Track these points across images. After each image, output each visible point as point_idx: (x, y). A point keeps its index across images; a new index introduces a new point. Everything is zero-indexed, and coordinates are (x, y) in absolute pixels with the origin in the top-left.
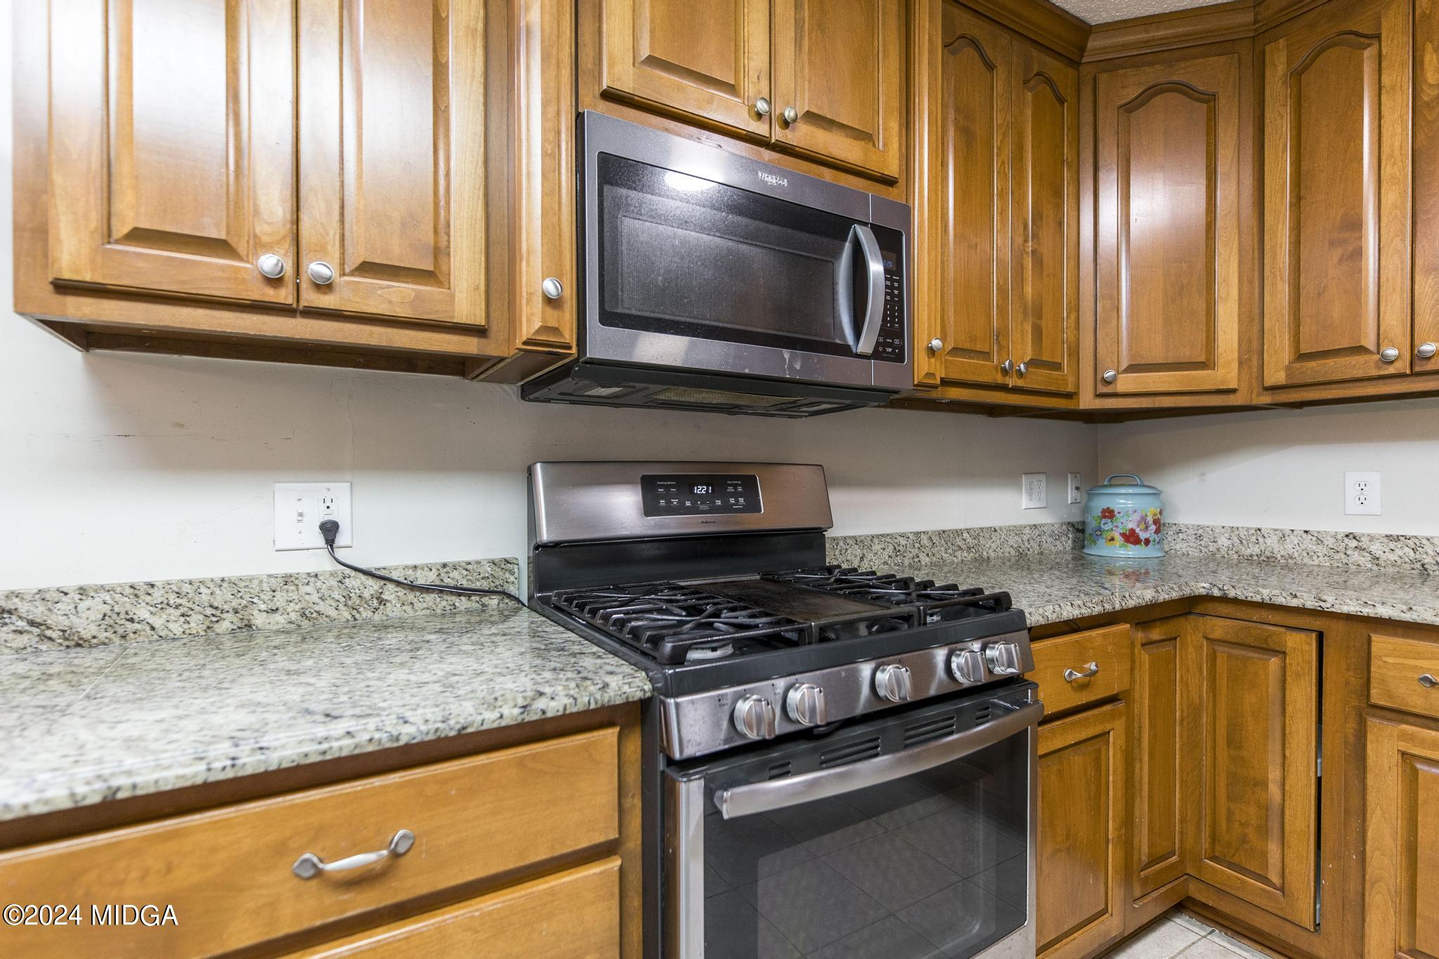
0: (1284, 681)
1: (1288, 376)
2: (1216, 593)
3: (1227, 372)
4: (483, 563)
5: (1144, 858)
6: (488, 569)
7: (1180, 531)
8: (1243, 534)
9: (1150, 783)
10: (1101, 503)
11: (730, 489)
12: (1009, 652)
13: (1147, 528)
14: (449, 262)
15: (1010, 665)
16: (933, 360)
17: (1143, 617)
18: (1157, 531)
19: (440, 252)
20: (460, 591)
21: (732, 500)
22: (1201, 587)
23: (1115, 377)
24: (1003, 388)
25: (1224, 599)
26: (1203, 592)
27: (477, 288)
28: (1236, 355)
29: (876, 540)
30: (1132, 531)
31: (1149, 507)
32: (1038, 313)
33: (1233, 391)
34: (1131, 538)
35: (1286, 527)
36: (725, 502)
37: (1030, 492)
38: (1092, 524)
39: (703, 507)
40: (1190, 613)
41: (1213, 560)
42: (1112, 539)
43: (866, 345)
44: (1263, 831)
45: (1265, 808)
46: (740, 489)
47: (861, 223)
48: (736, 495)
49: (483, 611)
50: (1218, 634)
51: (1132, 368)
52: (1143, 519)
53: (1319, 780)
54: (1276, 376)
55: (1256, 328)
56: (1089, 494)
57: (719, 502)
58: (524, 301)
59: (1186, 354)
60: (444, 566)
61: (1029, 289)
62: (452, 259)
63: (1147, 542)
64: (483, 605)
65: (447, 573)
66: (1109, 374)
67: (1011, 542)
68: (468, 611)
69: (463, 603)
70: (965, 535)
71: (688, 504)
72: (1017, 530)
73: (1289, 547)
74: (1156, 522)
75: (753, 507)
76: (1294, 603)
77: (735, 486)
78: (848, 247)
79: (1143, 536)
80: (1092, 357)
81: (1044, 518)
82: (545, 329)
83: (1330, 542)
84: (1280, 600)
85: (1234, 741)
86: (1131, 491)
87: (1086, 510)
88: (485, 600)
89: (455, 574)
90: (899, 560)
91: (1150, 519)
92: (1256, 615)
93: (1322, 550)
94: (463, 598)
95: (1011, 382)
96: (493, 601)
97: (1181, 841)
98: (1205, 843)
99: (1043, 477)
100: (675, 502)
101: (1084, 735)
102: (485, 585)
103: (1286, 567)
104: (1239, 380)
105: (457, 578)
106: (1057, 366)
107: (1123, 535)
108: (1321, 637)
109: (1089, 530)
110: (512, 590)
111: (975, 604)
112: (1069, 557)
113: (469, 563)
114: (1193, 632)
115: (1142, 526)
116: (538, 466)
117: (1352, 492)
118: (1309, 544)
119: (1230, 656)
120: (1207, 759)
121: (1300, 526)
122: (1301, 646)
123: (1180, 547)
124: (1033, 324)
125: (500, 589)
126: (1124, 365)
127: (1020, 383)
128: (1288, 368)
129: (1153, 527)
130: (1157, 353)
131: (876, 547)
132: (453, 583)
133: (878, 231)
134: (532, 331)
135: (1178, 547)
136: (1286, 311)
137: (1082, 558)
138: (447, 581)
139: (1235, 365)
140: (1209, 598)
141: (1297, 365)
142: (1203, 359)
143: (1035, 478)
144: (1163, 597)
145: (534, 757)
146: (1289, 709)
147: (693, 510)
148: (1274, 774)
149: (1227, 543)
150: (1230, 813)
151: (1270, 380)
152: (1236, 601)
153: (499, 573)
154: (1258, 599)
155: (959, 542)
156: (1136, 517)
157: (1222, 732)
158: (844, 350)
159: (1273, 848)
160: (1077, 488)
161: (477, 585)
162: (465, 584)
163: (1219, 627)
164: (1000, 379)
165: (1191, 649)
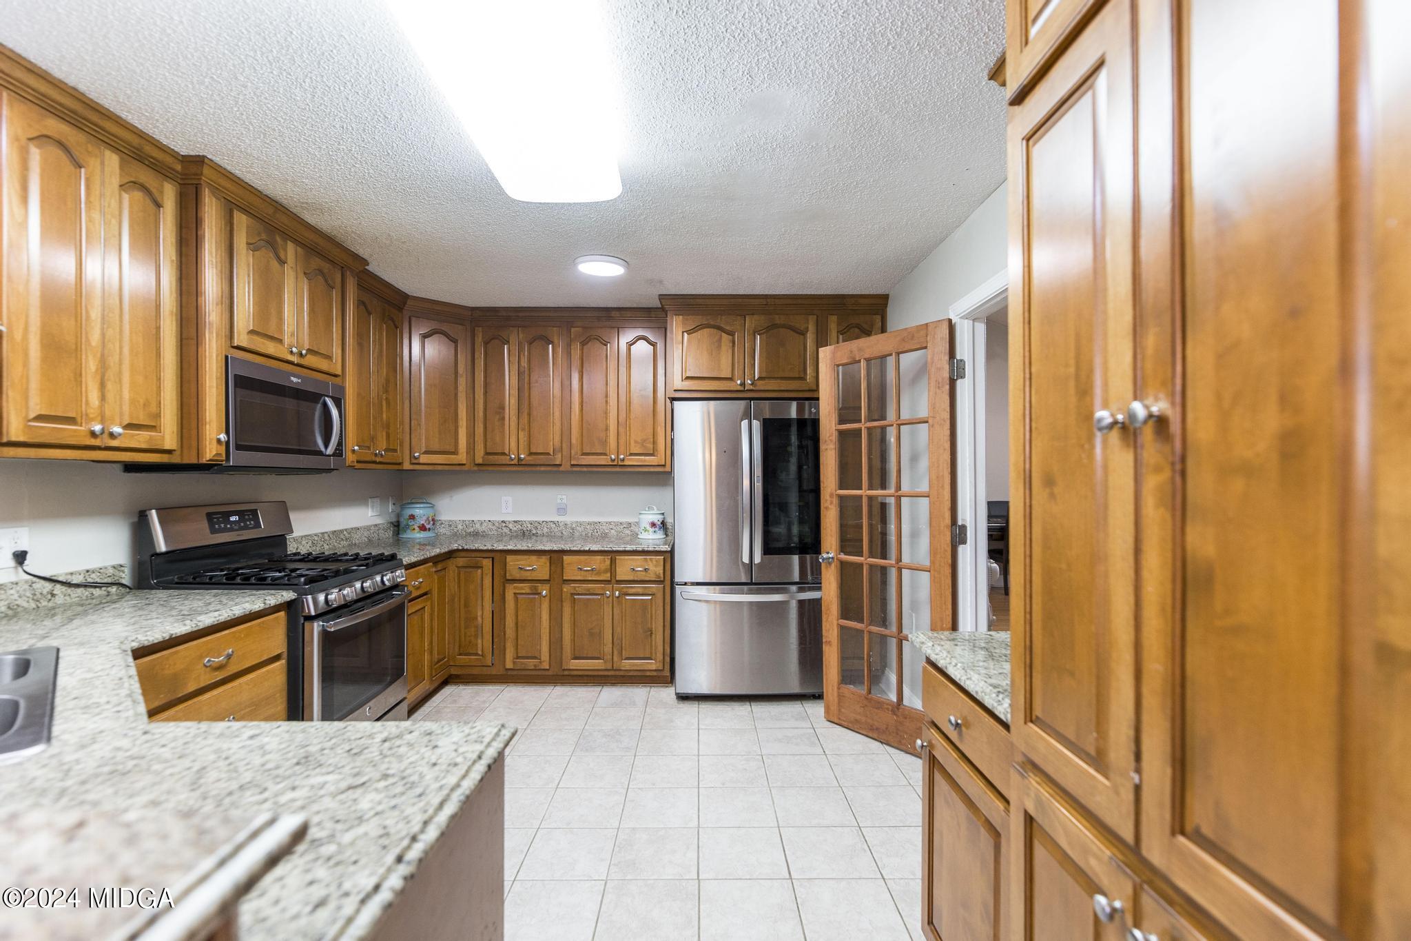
0: (482, 578)
1: (483, 461)
2: (460, 548)
3: (462, 457)
4: (109, 568)
5: (436, 660)
6: (111, 571)
7: (442, 523)
8: (467, 523)
9: (438, 629)
10: (408, 512)
11: (247, 517)
12: (401, 573)
13: (429, 523)
14: (160, 420)
15: (402, 577)
16: (354, 455)
17: (436, 560)
18: (434, 524)
19: (158, 416)
20: (95, 585)
21: (248, 523)
22: (455, 546)
23: (419, 456)
24: (375, 462)
25: (463, 550)
26: (456, 548)
27: (173, 432)
28: (465, 450)
29: (304, 539)
30: (423, 524)
31: (430, 513)
32: (388, 426)
33: (464, 465)
34: (423, 528)
35: (482, 519)
36: (245, 524)
37: (373, 507)
38: (403, 522)
39: (236, 527)
40: (450, 558)
41: (456, 535)
42: (414, 529)
43: (330, 451)
44: (476, 636)
45: (476, 627)
46: (251, 517)
47: (327, 396)
48: (250, 520)
49: (108, 595)
50: (461, 564)
51: (426, 452)
52: (428, 519)
53: (493, 611)
54: (479, 460)
55: (472, 440)
56: (402, 508)
57: (242, 524)
58: (207, 443)
59: (448, 448)
60: (88, 571)
61: (384, 416)
62: (162, 419)
63: (429, 529)
64: (108, 592)
65: (89, 575)
66: (416, 454)
67: (365, 535)
68: (100, 596)
69: (97, 592)
70: (345, 532)
71: (229, 526)
72: (368, 528)
73: (484, 528)
74: (433, 520)
75: (258, 525)
76: (485, 548)
77: (248, 515)
78: (319, 407)
79: (428, 527)
80: (409, 446)
81: (379, 521)
82: (217, 454)
83: (497, 524)
84: (481, 548)
85: (466, 606)
86: (422, 506)
87: (399, 516)
88: (109, 589)
89: (93, 576)
90: (314, 548)
91: (430, 519)
92: (474, 555)
93: (494, 528)
94: (97, 589)
95: (378, 460)
96: (113, 590)
97: (448, 653)
98: (457, 650)
99: (378, 500)
100: (222, 525)
101: (417, 609)
102: (109, 580)
103: (483, 536)
104: (467, 459)
105: (95, 578)
106: (395, 451)
107: (419, 527)
108: (493, 558)
109: (402, 525)
110: (124, 582)
111: (382, 560)
112: (391, 540)
113: (101, 569)
114: (452, 565)
115: (427, 522)
116: (154, 512)
117: (504, 505)
118: (490, 526)
119: (465, 572)
120: (457, 616)
121: (487, 519)
122: (487, 563)
123: (442, 531)
124: (387, 433)
125: (117, 582)
126: (423, 450)
127: (381, 460)
128: (483, 458)
129: (432, 522)
130: (436, 447)
131: (304, 542)
132: (92, 581)
133: (334, 398)
134: (212, 456)
135: (441, 531)
136: (482, 435)
137: (398, 540)
138: (89, 580)
139: (465, 454)
140: (458, 550)
141: (486, 457)
142: (453, 451)
143: (375, 500)
144: (443, 551)
145: (263, 622)
146: (484, 587)
147: (231, 530)
148: (479, 613)
149: (461, 527)
150: (465, 633)
151: (477, 462)
152: (467, 550)
153: (117, 573)
154: (474, 548)
155: (342, 537)
156: (425, 518)
157: (462, 602)
158: (320, 453)
159: (480, 641)
160: (394, 504)
161: (105, 581)
162: (99, 581)
163: (461, 561)
164: (374, 458)
165: (451, 572)
